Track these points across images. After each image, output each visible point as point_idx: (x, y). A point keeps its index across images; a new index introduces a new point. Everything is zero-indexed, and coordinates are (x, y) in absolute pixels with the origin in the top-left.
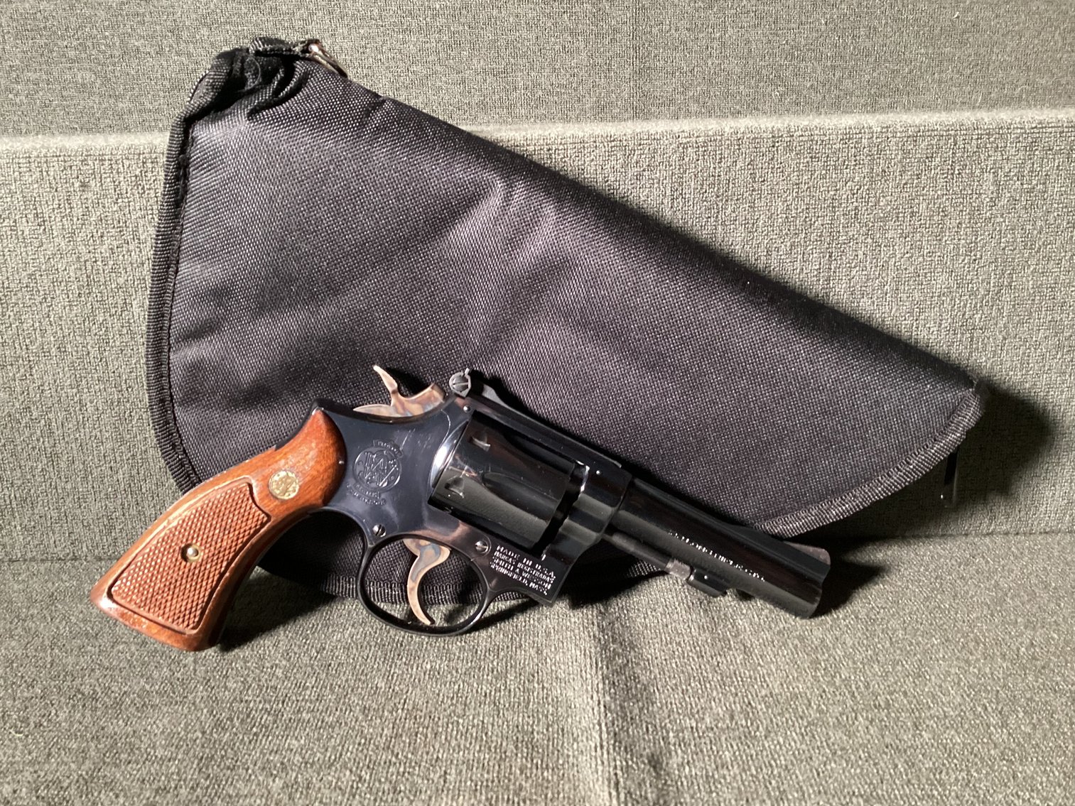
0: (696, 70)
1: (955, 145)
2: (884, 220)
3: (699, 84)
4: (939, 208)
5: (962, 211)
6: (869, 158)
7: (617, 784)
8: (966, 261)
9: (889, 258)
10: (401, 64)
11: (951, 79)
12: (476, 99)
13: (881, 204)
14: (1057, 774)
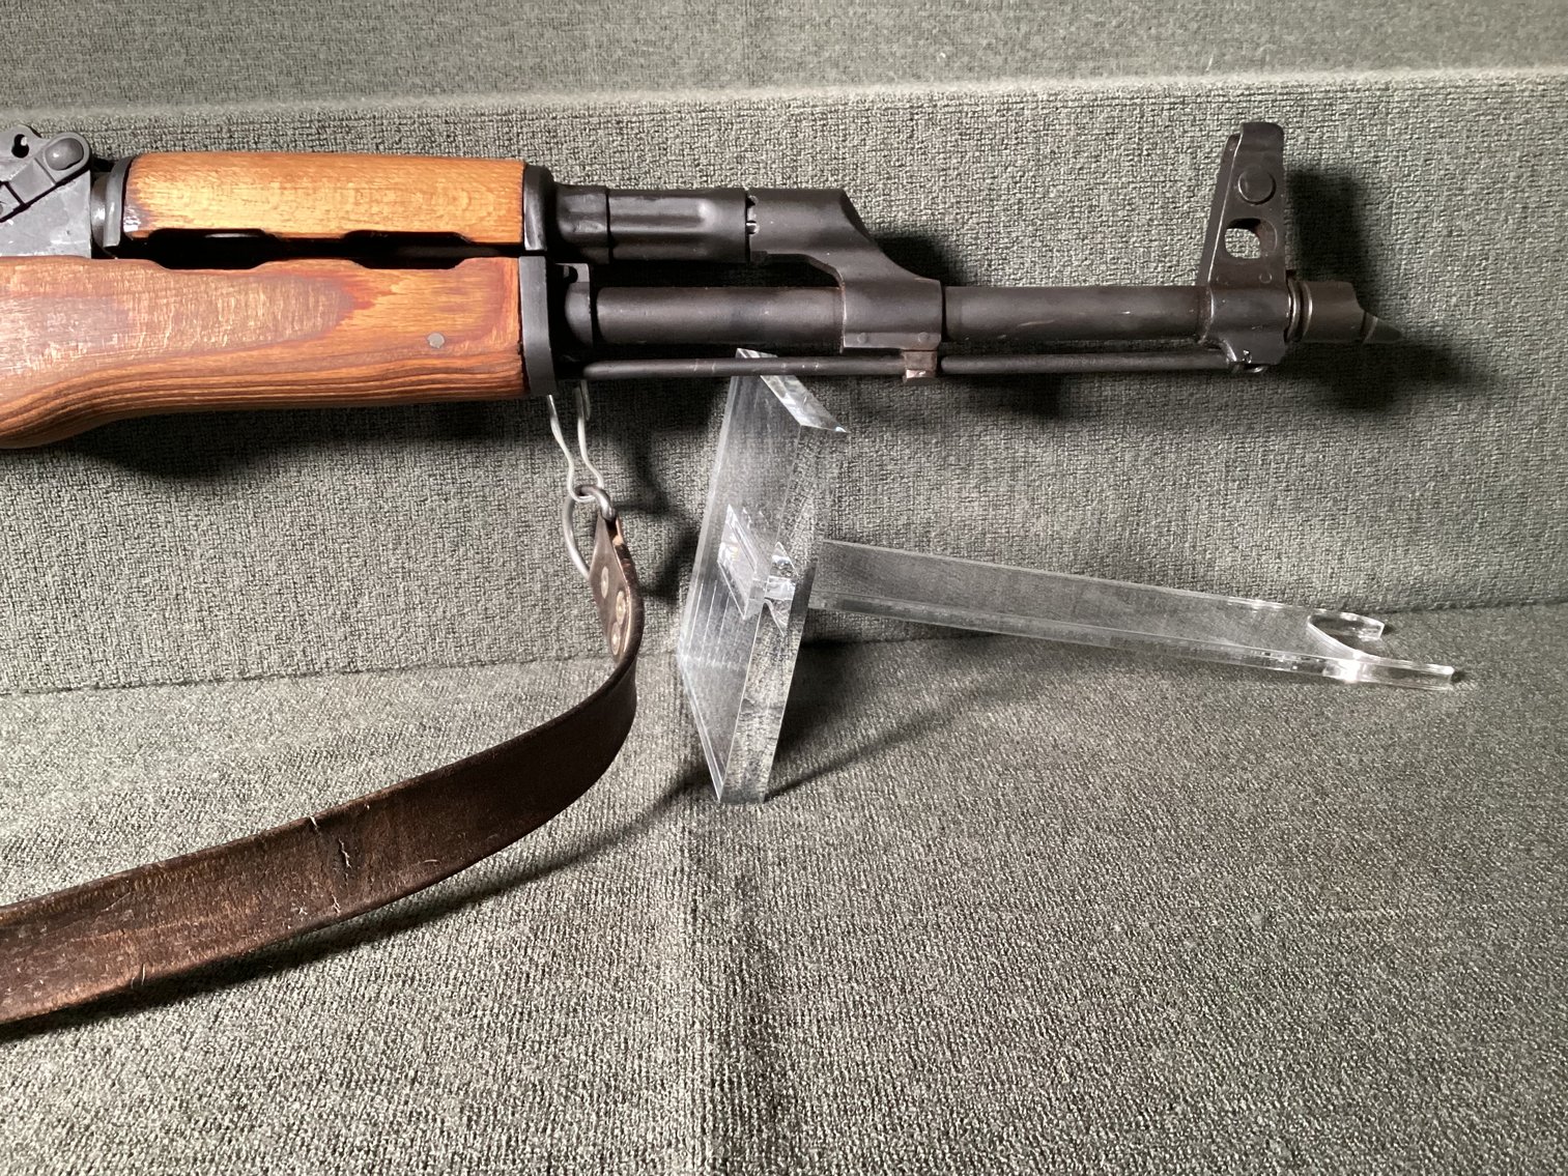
0: (832, 22)
1: (1142, 117)
2: (1054, 216)
3: (837, 41)
4: (1124, 200)
5: (1153, 204)
6: (1034, 135)
7: (694, 911)
8: (1159, 269)
9: (1064, 266)
10: (423, 13)
11: (1173, 35)
12: (531, 61)
13: (1052, 195)
14: (1225, 874)
